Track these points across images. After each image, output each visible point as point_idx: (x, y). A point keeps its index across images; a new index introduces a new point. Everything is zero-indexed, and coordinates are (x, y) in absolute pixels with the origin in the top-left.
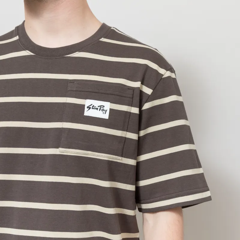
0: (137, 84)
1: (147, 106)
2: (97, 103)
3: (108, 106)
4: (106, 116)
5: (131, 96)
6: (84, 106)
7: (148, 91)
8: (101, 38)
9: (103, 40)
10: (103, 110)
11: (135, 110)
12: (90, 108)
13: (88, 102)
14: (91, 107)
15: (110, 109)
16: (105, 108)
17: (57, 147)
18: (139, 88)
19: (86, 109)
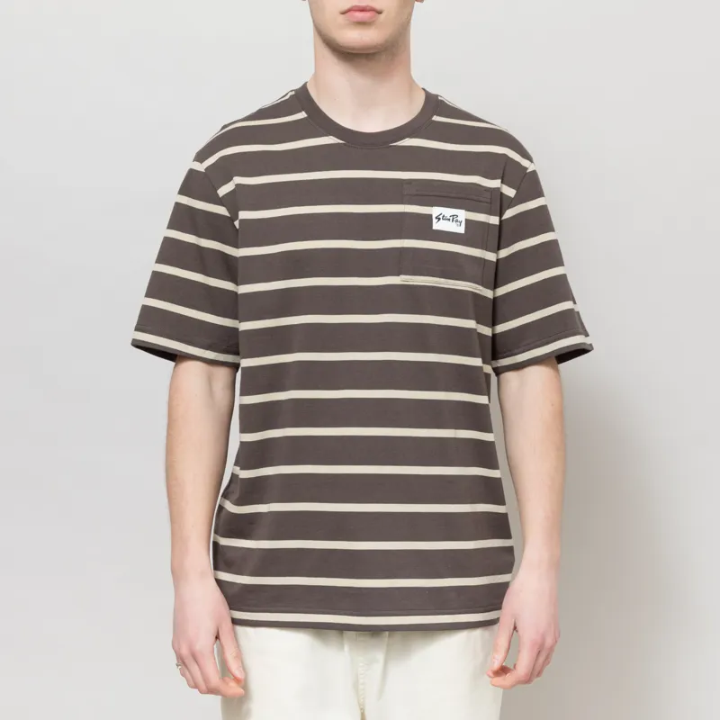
0: (495, 184)
1: (509, 214)
2: (448, 212)
3: (462, 215)
4: (461, 230)
5: (489, 201)
6: (431, 216)
7: (510, 192)
8: (432, 116)
9: (436, 118)
10: (457, 221)
11: (494, 220)
12: (439, 219)
13: (435, 211)
14: (441, 217)
15: (466, 220)
16: (459, 219)
17: (398, 274)
18: (498, 189)
19: (435, 221)
